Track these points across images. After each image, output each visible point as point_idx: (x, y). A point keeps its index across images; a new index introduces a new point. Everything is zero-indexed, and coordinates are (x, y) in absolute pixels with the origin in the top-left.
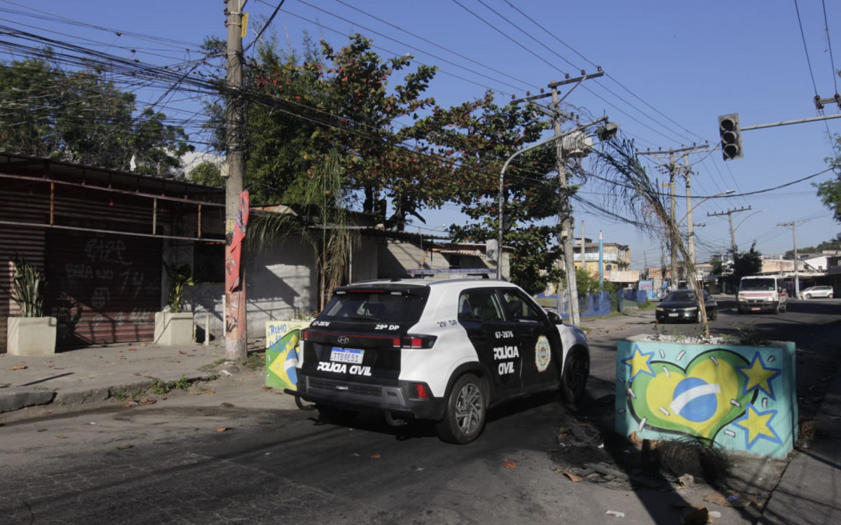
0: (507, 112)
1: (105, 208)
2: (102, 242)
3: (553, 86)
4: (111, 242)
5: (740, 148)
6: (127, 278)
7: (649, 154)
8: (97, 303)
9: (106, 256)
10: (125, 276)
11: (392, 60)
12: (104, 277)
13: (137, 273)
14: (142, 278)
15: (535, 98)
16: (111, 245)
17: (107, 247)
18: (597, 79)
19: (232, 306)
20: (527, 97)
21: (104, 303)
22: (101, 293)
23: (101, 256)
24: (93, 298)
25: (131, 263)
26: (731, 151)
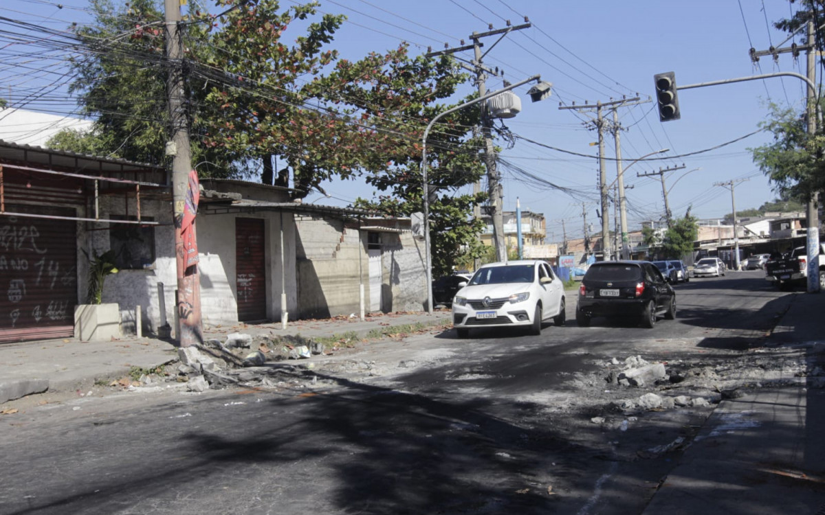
0: (419, 64)
1: (23, 191)
2: (15, 228)
3: (475, 38)
4: (25, 228)
5: (677, 109)
6: (42, 268)
7: (574, 108)
8: (13, 297)
9: (20, 245)
10: (40, 266)
11: (296, 8)
12: (19, 268)
13: (52, 262)
14: (57, 268)
15: (455, 50)
16: (24, 231)
17: (20, 233)
18: (523, 30)
19: (187, 292)
20: (445, 49)
21: (20, 297)
22: (17, 285)
23: (15, 244)
24: (9, 291)
25: (45, 251)
26: (667, 113)
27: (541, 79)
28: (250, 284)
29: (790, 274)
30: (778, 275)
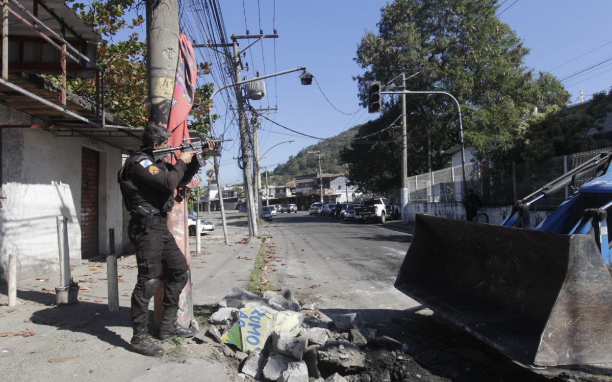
3: (234, 39)
15: (216, 46)
20: (207, 43)
26: (375, 106)
27: (306, 70)
28: (87, 219)
29: (369, 214)
30: (362, 215)
